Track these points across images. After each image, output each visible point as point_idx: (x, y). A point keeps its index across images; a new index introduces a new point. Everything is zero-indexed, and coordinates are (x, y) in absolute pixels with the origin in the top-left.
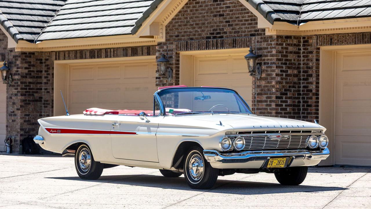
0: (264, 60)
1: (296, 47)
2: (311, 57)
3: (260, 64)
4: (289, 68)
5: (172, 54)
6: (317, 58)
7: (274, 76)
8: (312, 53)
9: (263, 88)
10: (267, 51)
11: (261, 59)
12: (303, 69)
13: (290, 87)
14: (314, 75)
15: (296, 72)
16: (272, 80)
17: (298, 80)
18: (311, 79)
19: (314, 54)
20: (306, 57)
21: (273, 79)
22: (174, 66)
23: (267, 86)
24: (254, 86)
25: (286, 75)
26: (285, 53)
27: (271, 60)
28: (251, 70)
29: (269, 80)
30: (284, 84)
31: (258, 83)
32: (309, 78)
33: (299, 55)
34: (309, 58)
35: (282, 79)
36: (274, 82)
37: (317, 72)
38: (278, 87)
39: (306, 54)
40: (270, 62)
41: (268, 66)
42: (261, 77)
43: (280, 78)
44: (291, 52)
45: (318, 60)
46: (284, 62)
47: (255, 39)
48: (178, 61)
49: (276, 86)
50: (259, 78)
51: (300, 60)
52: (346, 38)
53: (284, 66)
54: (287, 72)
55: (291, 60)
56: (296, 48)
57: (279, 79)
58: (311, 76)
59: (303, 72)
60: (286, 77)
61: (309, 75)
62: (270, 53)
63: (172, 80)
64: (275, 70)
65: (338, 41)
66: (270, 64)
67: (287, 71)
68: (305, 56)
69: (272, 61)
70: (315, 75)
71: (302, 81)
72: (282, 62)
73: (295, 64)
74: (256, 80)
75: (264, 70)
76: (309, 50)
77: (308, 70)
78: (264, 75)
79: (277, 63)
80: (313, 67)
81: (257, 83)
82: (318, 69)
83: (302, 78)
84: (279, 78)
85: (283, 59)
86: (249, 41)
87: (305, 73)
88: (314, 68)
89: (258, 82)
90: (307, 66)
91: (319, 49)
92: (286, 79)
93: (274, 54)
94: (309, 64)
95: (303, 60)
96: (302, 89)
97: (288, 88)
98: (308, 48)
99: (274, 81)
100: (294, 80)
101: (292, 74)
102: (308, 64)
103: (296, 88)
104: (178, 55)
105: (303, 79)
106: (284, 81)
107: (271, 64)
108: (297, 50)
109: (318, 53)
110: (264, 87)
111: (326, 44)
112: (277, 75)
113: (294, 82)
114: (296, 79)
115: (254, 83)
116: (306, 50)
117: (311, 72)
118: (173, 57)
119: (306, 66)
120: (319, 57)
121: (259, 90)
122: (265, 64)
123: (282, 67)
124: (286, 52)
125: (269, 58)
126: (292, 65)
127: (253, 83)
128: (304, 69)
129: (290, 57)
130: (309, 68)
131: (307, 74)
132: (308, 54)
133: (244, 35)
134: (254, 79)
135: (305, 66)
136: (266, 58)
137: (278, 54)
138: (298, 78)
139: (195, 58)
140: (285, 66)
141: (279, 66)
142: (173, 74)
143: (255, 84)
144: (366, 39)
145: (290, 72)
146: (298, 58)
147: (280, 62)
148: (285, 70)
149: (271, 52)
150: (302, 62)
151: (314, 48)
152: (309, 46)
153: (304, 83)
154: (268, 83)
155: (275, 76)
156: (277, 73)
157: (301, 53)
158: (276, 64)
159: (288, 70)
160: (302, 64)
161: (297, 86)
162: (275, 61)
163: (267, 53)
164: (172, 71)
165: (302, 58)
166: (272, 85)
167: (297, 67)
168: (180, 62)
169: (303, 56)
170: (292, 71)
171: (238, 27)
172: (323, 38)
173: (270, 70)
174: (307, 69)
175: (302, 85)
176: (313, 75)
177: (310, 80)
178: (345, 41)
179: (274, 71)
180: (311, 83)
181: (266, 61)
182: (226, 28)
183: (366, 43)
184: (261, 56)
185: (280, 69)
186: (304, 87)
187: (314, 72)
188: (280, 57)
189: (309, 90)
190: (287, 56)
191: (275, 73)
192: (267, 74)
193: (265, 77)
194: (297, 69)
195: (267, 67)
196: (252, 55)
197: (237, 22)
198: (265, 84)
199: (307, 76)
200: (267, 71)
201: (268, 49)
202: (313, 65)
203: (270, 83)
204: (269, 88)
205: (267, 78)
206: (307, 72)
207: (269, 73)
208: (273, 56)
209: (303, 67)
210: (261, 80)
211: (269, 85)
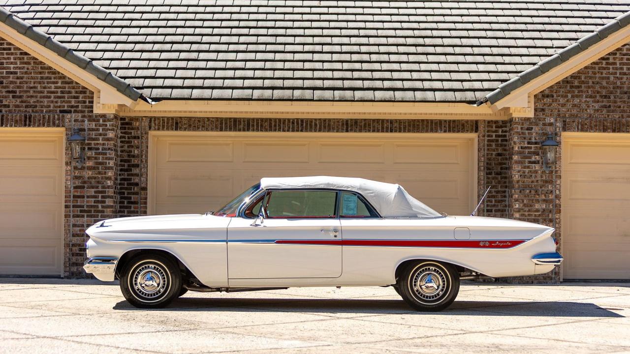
0: (89, 144)
2: (137, 143)
7: (111, 165)
8: (139, 138)
9: (86, 180)
10: (96, 133)
14: (143, 165)
16: (108, 170)
20: (126, 143)
23: (95, 178)
24: (69, 177)
27: (104, 144)
28: (77, 157)
29: (100, 170)
31: (77, 173)
32: (133, 169)
34: (132, 144)
39: (127, 139)
40: (101, 147)
41: (99, 153)
42: (82, 166)
47: (71, 117)
50: (79, 167)
52: (204, 123)
58: (137, 166)
59: (121, 161)
61: (133, 165)
62: (102, 137)
65: (190, 126)
68: (125, 141)
69: (106, 147)
74: (73, 169)
75: (89, 158)
76: (133, 135)
78: (89, 164)
79: (113, 149)
81: (75, 173)
86: (59, 119)
87: (125, 162)
88: (144, 157)
89: (77, 172)
90: (129, 154)
91: (147, 134)
93: (111, 138)
94: (133, 151)
95: (122, 147)
98: (131, 133)
99: (110, 172)
102: (131, 151)
105: (121, 170)
107: (104, 149)
109: (147, 138)
110: (90, 178)
111: (167, 129)
115: (69, 173)
116: (127, 134)
117: (136, 162)
120: (148, 144)
121: (78, 183)
122: (90, 149)
125: (101, 142)
127: (67, 173)
128: (123, 157)
130: (134, 156)
131: (129, 163)
132: (131, 140)
133: (46, 112)
134: (69, 168)
136: (93, 142)
143: (71, 174)
144: (242, 126)
149: (106, 135)
150: (119, 149)
151: (144, 133)
152: (133, 129)
153: (123, 174)
154: (99, 173)
155: (113, 166)
162: (112, 147)
163: (96, 135)
165: (119, 144)
166: (105, 177)
169: (121, 142)
171: (32, 100)
172: (161, 121)
173: (103, 157)
174: (130, 158)
175: (119, 177)
177: (136, 171)
178: (203, 126)
179: (111, 159)
180: (137, 175)
181: (93, 146)
182: (8, 101)
183: (240, 130)
186: (121, 179)
189: (132, 183)
192: (97, 162)
193: (92, 167)
195: (97, 154)
197: (31, 93)
198: (92, 174)
199: (129, 166)
200: (96, 158)
201: (99, 131)
202: (142, 153)
203: (102, 174)
204: (100, 180)
205: (98, 168)
206: (129, 161)
207: (100, 161)
208: (108, 139)
209: (121, 155)
210: (83, 169)
211: (99, 176)
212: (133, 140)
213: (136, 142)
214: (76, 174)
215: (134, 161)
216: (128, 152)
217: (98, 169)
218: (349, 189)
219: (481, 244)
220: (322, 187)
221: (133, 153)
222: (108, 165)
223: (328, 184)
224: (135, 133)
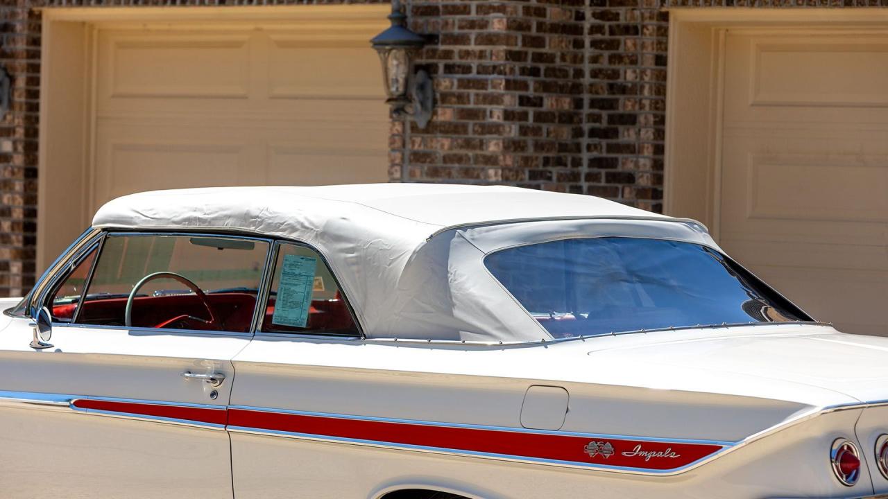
0: (448, 54)
1: (571, 7)
2: (632, 49)
3: (430, 70)
4: (546, 87)
5: (14, 14)
6: (660, 53)
7: (495, 119)
8: (636, 33)
9: (439, 164)
10: (463, 20)
11: (434, 51)
12: (591, 92)
13: (546, 161)
14: (646, 117)
15: (566, 103)
16: (488, 136)
17: (573, 137)
18: (632, 132)
19: (649, 37)
20: (607, 48)
21: (490, 133)
22: (22, 62)
23: (459, 159)
24: (398, 155)
25: (539, 117)
26: (534, 32)
27: (481, 55)
28: (398, 93)
29: (470, 135)
30: (530, 151)
31: (418, 144)
32: (621, 128)
33: (579, 37)
34: (621, 50)
35: (524, 131)
36: (497, 144)
37: (657, 109)
38: (509, 162)
39: (607, 37)
40: (474, 63)
41: (469, 81)
42: (429, 122)
43: (518, 128)
44: (554, 28)
45: (661, 60)
46: (529, 64)
48: (36, 42)
49: (505, 159)
50: (422, 124)
51: (582, 60)
53: (531, 81)
54: (541, 105)
55: (551, 58)
56: (571, 11)
57: (512, 130)
58: (631, 120)
59: (593, 104)
60: (536, 125)
61: (622, 116)
62: (477, 31)
63: (9, 117)
64: (503, 95)
66: (474, 70)
67: (541, 99)
68: (602, 41)
69: (487, 62)
70: (651, 119)
71: (585, 141)
72: (522, 64)
73: (565, 74)
74: (408, 131)
75: (445, 97)
76: (622, 21)
77: (617, 96)
78: (445, 115)
79: (507, 70)
80: (642, 87)
81: (413, 143)
82: (661, 97)
83: (586, 127)
84: (513, 127)
85: (526, 53)
87: (602, 108)
88: (646, 92)
89: (418, 140)
90: (611, 81)
91: (665, 17)
92: (536, 131)
93: (497, 35)
94: (622, 72)
95: (595, 60)
96: (584, 169)
97: (541, 168)
98: (618, 14)
99: (494, 142)
100: (562, 136)
101: (557, 114)
102: (616, 74)
103: (565, 165)
104: (35, 20)
105: (593, 133)
106: (530, 140)
107: (483, 70)
108: (571, 17)
109: (663, 32)
110: (446, 159)
112: (508, 115)
113: (560, 145)
114: (565, 133)
115: (398, 144)
116: (609, 20)
117: (630, 108)
118: (19, 27)
119: (606, 81)
120: (666, 49)
122: (449, 69)
123: (525, 86)
124: (540, 27)
125: (472, 47)
126: (555, 76)
127: (392, 142)
128: (597, 93)
129: (553, 45)
130: (623, 90)
131: (612, 112)
132: (617, 37)
134: (398, 127)
135: (603, 82)
136: (456, 48)
137: (513, 33)
138: (573, 129)
139: (95, 33)
140: (536, 82)
141: (515, 82)
142: (16, 94)
143: (404, 145)
145: (549, 103)
146: (576, 50)
147: (517, 66)
148: (535, 98)
149: (484, 25)
150: (587, 67)
151: (647, 15)
153: (596, 146)
154: (468, 144)
155: (501, 121)
156: (510, 108)
157: (586, 31)
158: (505, 74)
159: (544, 95)
160: (587, 74)
161: (569, 159)
162: (502, 62)
163: (461, 27)
164: (12, 80)
165: (588, 51)
166: (484, 156)
167: (570, 84)
168: (45, 48)
169: (594, 44)
170: (557, 100)
173: (477, 95)
174: (614, 94)
175: (585, 156)
176: (642, 119)
177: (627, 136)
179: (496, 100)
180: (630, 149)
181: (456, 60)
184: (432, 38)
185: (518, 93)
186: (594, 162)
187: (647, 108)
188: (518, 47)
189: (619, 174)
190: (539, 42)
191: (502, 107)
192: (463, 110)
193: (450, 123)
194: (571, 92)
195: (464, 84)
196: (403, 37)
198: (451, 148)
199: (611, 119)
200: (461, 98)
201: (469, 13)
202: (642, 78)
203: (474, 148)
204: (472, 165)
205: (464, 128)
206: (611, 104)
207: (471, 106)
208: (490, 40)
209: (591, 85)
210: (432, 133)
211: (471, 154)
212: (622, 38)
213: (629, 43)
214: (416, 147)
215: (625, 106)
216: (609, 77)
217: (466, 132)
218: (293, 236)
219: (591, 450)
220: (229, 225)
221: (621, 80)
222: (489, 120)
223: (246, 217)
224: (629, 16)
